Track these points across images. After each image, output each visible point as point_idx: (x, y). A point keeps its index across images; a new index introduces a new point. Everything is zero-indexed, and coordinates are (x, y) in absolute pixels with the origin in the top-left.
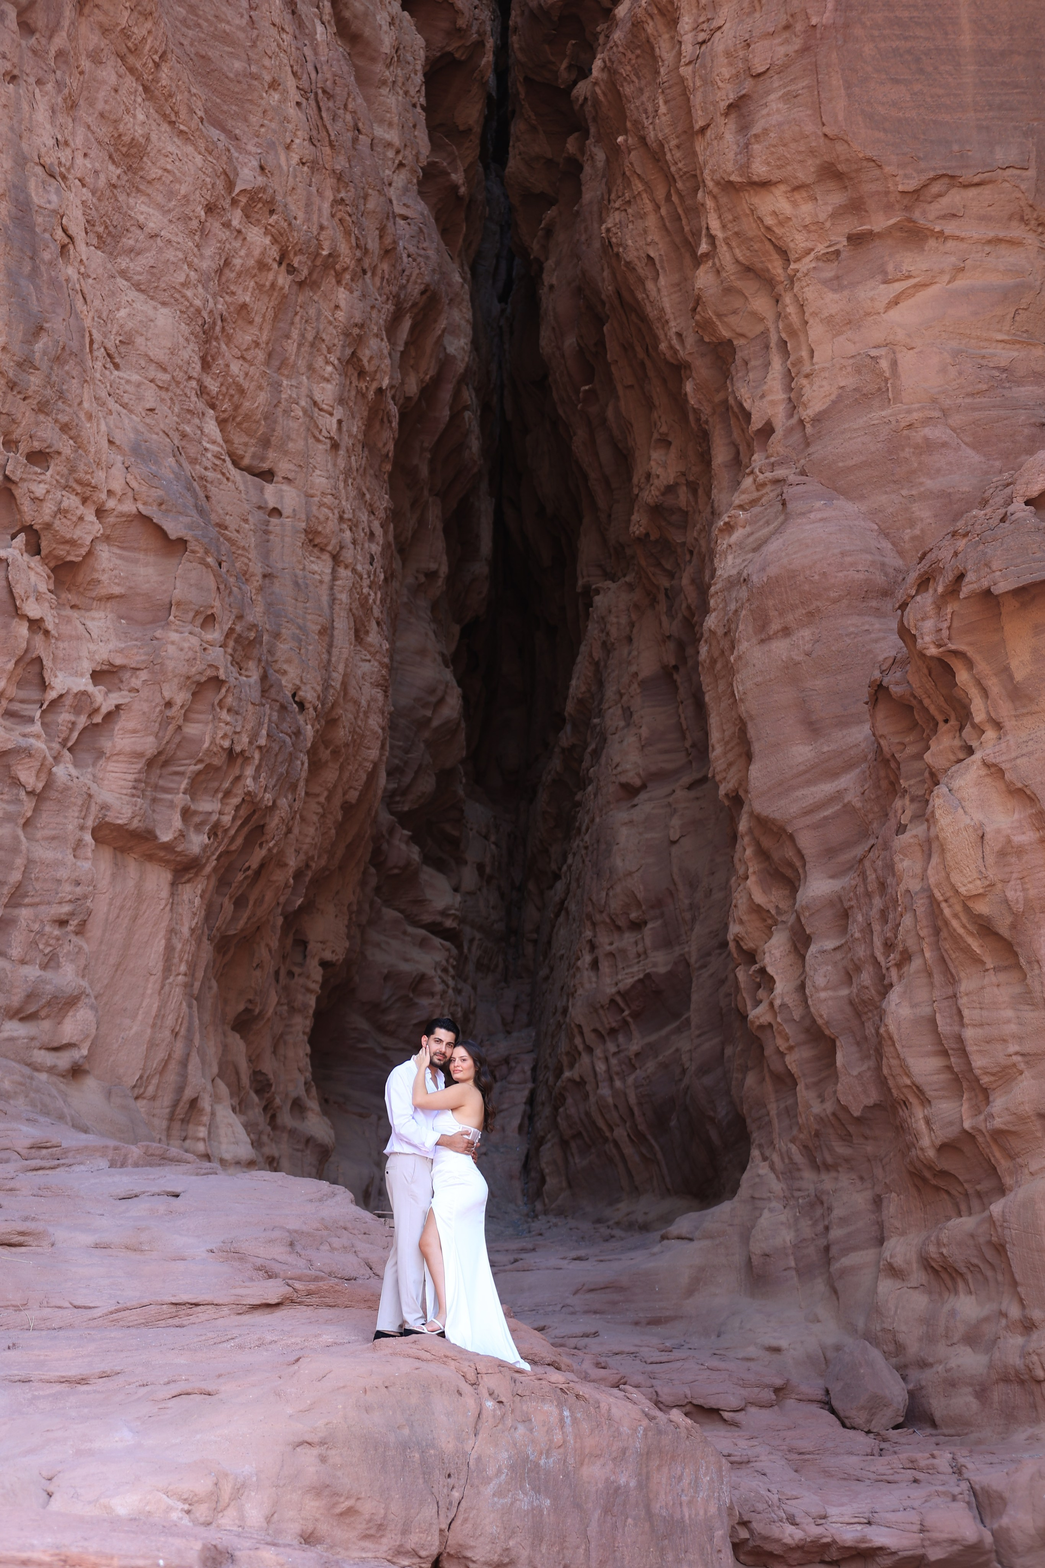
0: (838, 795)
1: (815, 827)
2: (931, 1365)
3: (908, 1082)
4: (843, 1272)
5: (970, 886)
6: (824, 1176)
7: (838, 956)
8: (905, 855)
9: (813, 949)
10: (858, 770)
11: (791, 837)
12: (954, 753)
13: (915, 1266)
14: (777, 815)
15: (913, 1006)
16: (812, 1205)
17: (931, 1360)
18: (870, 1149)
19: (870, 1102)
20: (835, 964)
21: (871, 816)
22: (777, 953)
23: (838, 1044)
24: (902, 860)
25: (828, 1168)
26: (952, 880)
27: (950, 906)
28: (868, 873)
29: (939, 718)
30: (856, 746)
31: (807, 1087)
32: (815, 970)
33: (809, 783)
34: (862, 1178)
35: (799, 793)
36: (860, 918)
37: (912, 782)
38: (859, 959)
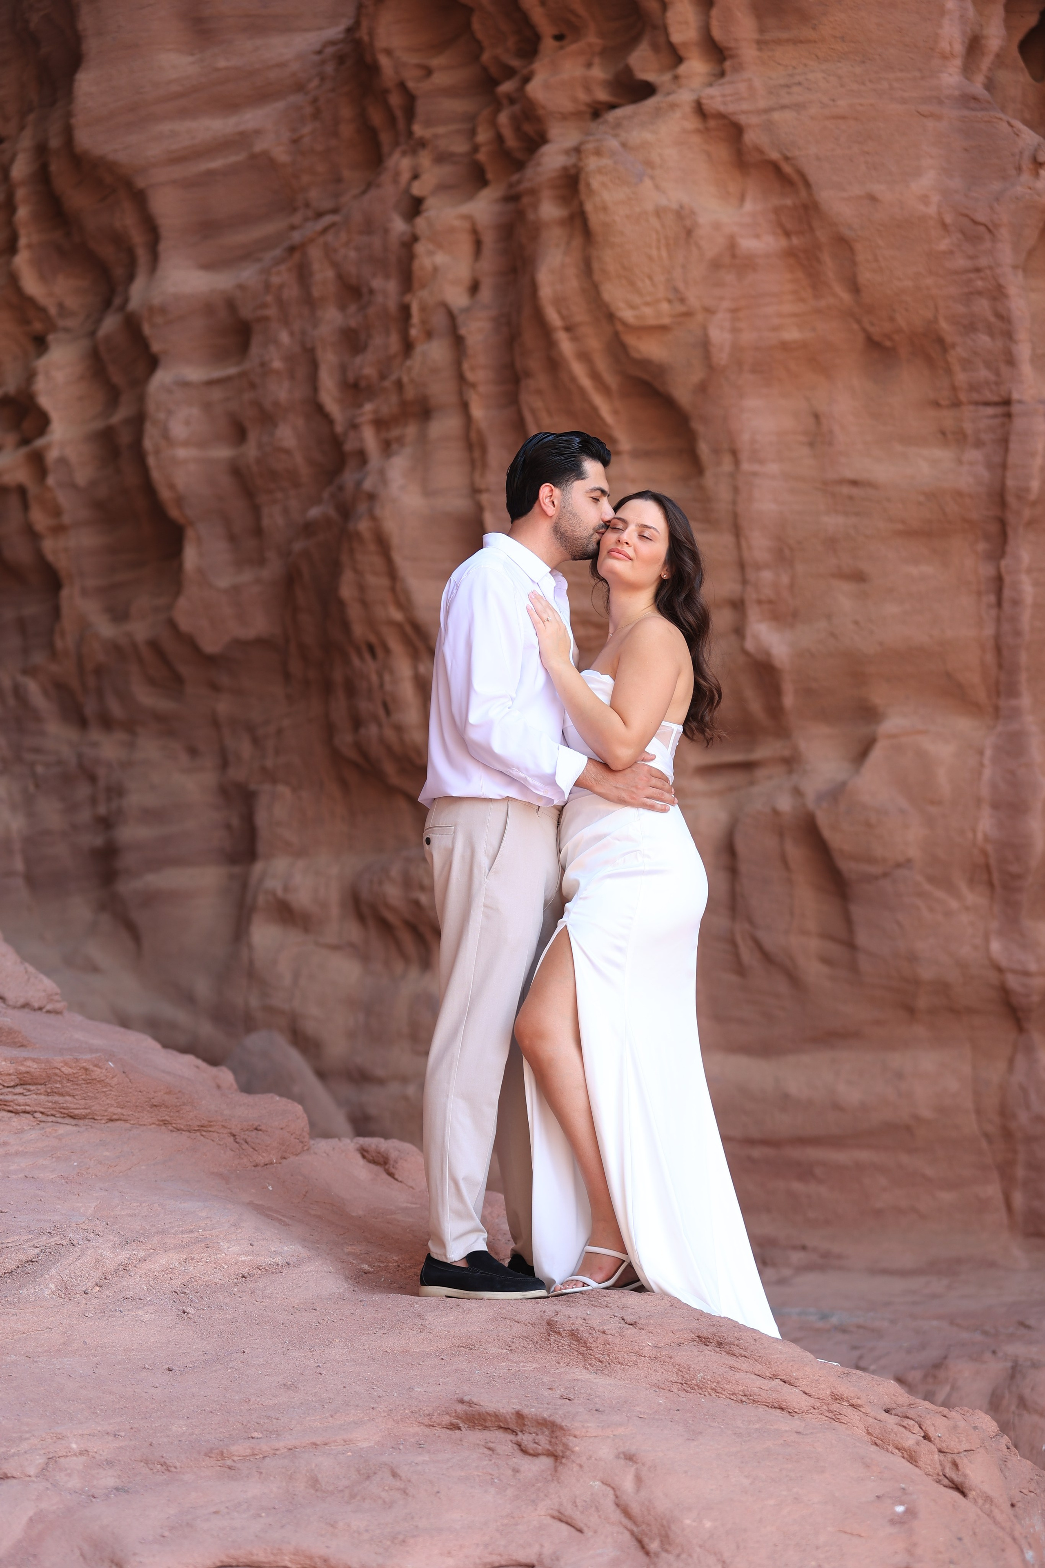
0: (242, 139)
1: (188, 184)
2: (381, 1082)
3: (397, 616)
4: (150, 899)
5: (648, 311)
6: (95, 734)
7: (217, 394)
8: (440, 246)
9: (162, 377)
10: (280, 105)
11: (140, 198)
12: (588, 89)
13: (335, 911)
14: (122, 157)
15: (428, 492)
16: (67, 779)
17: (380, 1072)
18: (223, 706)
19: (249, 633)
20: (207, 406)
21: (305, 179)
22: (60, 376)
23: (190, 533)
24: (431, 253)
25: (107, 723)
26: (606, 296)
27: (575, 339)
28: (316, 266)
29: (546, 29)
30: (282, 65)
31: (84, 592)
32: (170, 412)
33: (184, 113)
34: (193, 752)
35: (166, 127)
36: (284, 337)
37: (441, 130)
38: (276, 404)
